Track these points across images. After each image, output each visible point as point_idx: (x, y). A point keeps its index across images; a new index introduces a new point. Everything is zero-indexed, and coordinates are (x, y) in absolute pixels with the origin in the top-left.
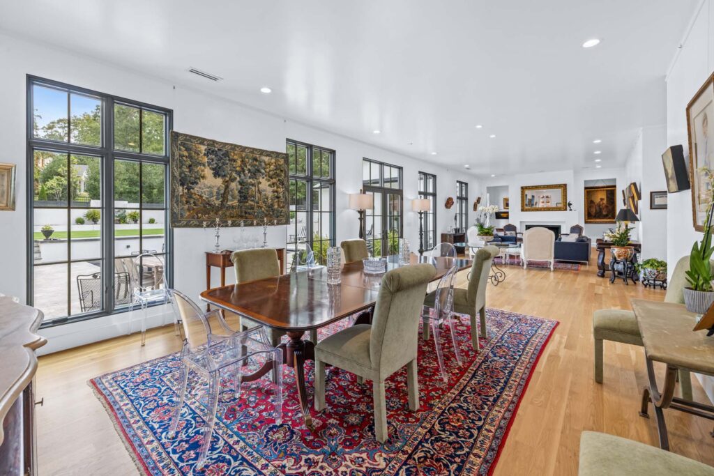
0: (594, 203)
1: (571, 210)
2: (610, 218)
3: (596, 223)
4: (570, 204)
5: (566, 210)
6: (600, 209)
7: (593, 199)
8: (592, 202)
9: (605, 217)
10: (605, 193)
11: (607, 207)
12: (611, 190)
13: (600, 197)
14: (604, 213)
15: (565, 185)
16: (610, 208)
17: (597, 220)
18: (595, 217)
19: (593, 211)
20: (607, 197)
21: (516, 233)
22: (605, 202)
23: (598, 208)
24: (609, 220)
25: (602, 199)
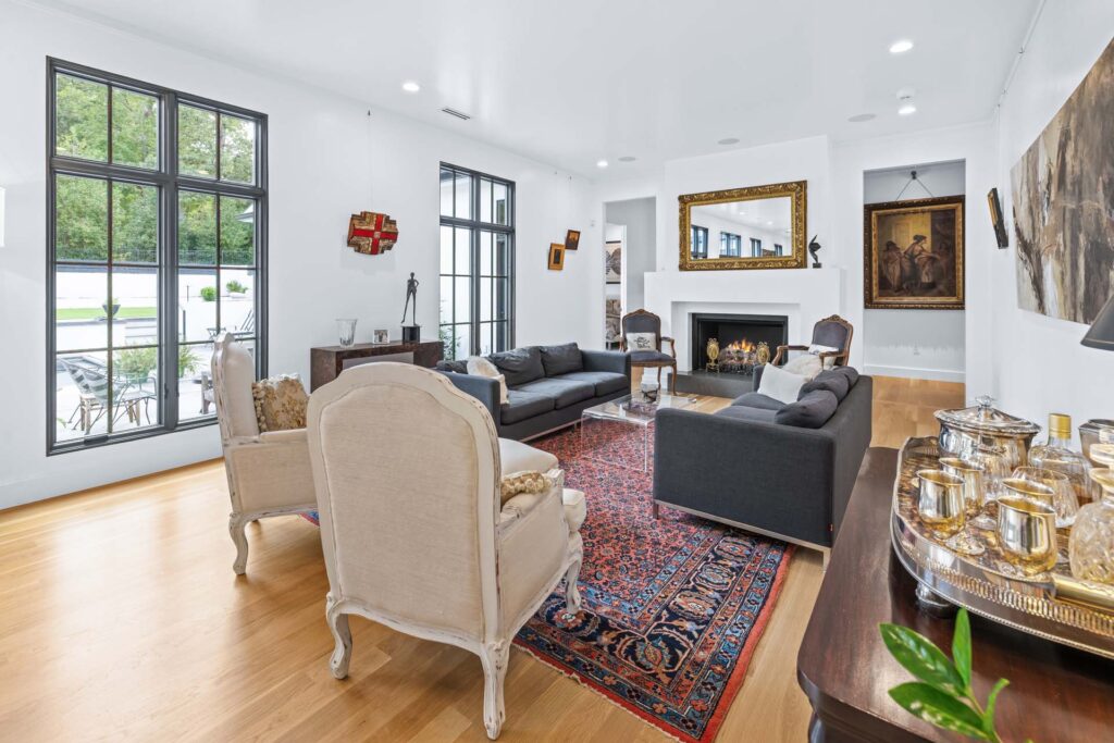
0: (897, 249)
1: (817, 266)
2: (941, 294)
3: (900, 307)
4: (815, 247)
5: (802, 265)
6: (914, 267)
7: (894, 240)
8: (891, 246)
9: (929, 288)
10: (927, 218)
11: (932, 260)
12: (945, 211)
13: (913, 233)
14: (925, 279)
15: (802, 185)
16: (943, 262)
17: (906, 300)
18: (900, 290)
19: (895, 272)
20: (934, 231)
21: (659, 340)
22: (927, 245)
23: (907, 265)
24: (939, 300)
25: (919, 239)
